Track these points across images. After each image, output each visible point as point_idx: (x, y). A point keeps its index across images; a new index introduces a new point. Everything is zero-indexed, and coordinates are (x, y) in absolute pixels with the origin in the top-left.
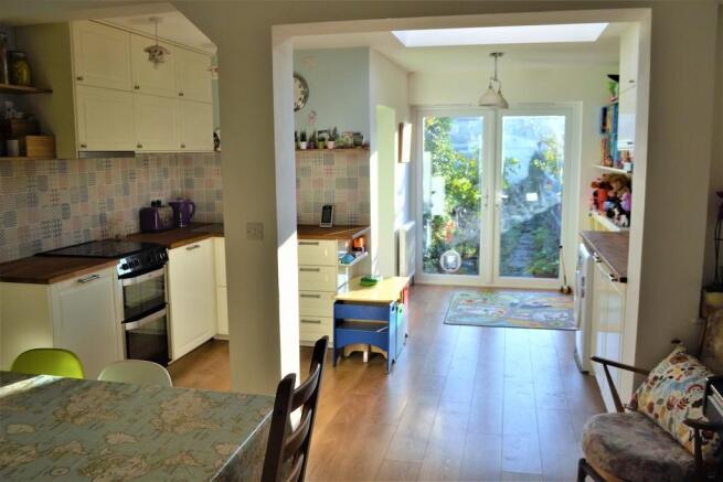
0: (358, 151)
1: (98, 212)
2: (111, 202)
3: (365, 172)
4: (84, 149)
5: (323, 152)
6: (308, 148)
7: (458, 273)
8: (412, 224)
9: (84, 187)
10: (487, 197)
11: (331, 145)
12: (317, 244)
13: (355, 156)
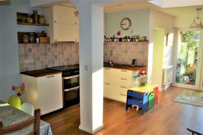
0: (145, 42)
1: (67, 58)
2: (71, 55)
3: (147, 49)
4: (56, 41)
5: (135, 42)
6: (130, 41)
7: (188, 84)
8: (172, 66)
9: (62, 51)
10: (200, 59)
11: (137, 40)
12: (126, 71)
13: (144, 44)
